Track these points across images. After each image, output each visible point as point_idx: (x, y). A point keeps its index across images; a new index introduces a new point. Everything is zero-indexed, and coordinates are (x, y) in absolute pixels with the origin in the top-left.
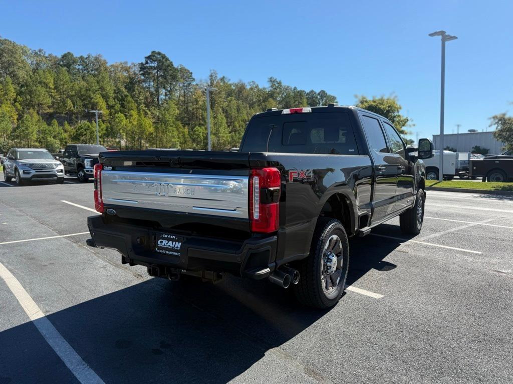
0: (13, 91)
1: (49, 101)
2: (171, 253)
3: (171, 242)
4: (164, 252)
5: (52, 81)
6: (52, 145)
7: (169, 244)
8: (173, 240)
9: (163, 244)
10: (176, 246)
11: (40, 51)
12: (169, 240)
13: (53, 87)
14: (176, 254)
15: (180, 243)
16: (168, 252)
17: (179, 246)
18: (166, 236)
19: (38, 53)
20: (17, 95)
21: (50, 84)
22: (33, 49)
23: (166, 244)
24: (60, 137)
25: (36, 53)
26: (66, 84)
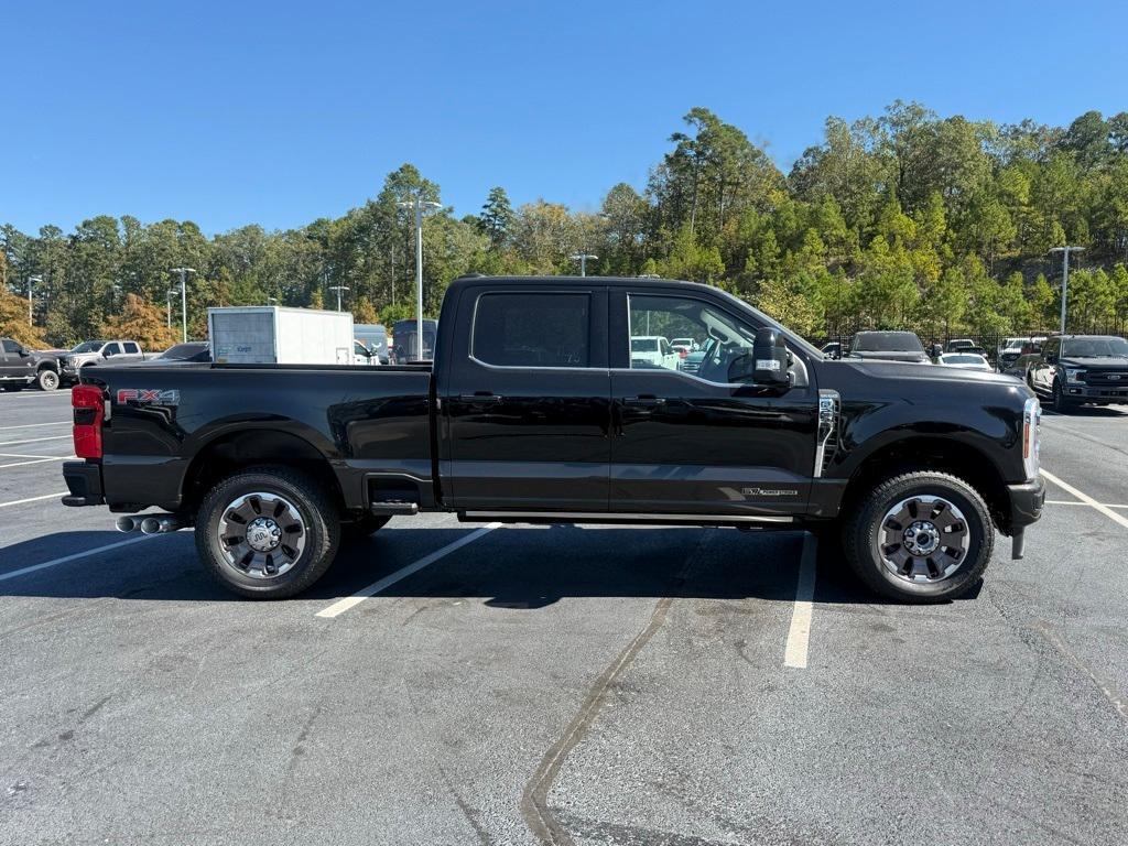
0: (942, 221)
1: (1012, 232)
5: (1027, 188)
6: (992, 328)
11: (1025, 124)
13: (1026, 201)
19: (1022, 128)
20: (948, 229)
21: (1021, 195)
22: (1009, 124)
24: (1014, 309)
25: (1016, 131)
26: (1059, 190)
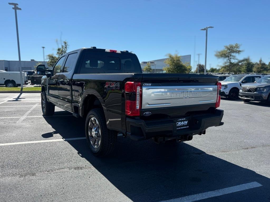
2: (183, 128)
3: (183, 122)
4: (180, 128)
7: (182, 123)
8: (183, 121)
9: (179, 124)
10: (185, 123)
12: (181, 121)
14: (186, 127)
15: (187, 121)
16: (182, 128)
17: (187, 123)
18: (181, 119)
23: (180, 124)
